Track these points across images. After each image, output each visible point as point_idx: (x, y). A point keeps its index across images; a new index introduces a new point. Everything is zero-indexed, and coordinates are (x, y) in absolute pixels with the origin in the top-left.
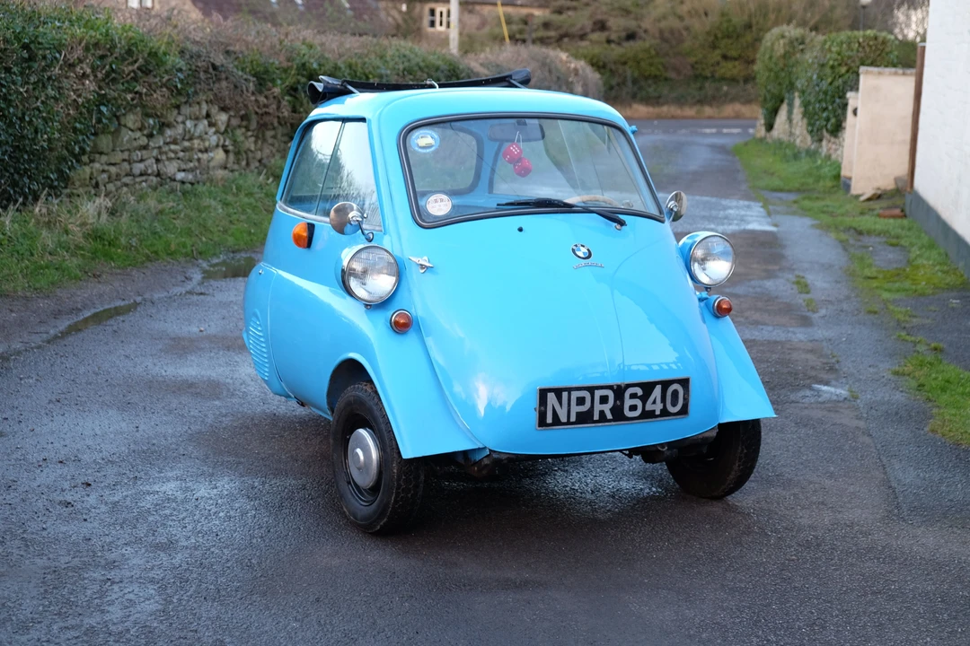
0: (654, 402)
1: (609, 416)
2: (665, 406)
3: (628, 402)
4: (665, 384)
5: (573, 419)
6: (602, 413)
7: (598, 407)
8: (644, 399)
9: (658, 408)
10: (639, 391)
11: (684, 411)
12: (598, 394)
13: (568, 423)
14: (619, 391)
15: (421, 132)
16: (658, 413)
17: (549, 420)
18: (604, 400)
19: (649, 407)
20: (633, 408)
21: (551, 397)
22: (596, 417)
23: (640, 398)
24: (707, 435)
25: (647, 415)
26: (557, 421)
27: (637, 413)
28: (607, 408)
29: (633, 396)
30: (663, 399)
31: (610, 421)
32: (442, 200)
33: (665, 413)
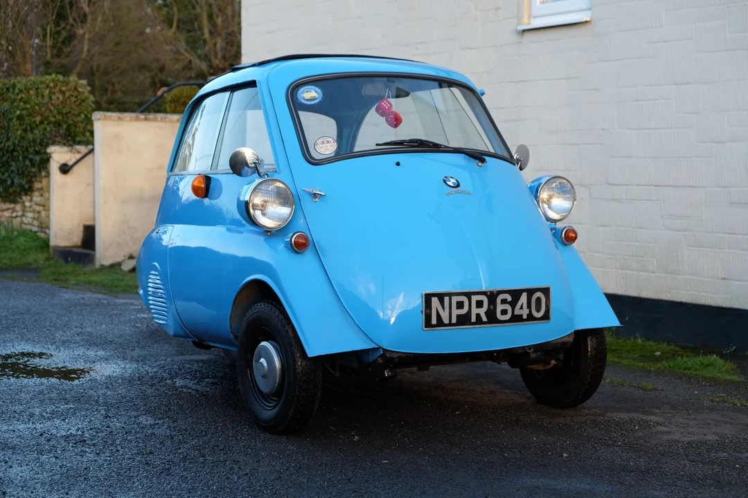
0: (521, 308)
1: (484, 319)
2: (530, 311)
3: (500, 307)
4: (531, 292)
5: (454, 321)
6: (478, 316)
7: (475, 311)
8: (513, 304)
9: (525, 312)
10: (509, 298)
11: (546, 317)
12: (475, 298)
13: (450, 324)
14: (492, 296)
15: (306, 87)
16: (525, 317)
17: (434, 321)
18: (479, 304)
19: (517, 312)
20: (504, 312)
21: (435, 301)
22: (474, 319)
23: (510, 303)
24: (565, 340)
25: (516, 319)
26: (440, 323)
27: (507, 317)
28: (482, 311)
29: (504, 301)
30: (529, 306)
31: (485, 323)
32: (328, 142)
33: (531, 318)
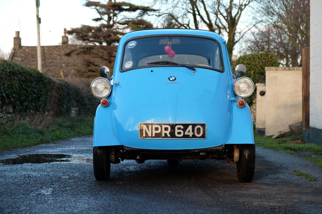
0: (189, 132)
1: (169, 135)
2: (194, 134)
3: (177, 131)
4: (194, 126)
5: (154, 135)
6: (165, 134)
7: (164, 132)
8: (184, 130)
9: (191, 134)
10: (182, 127)
11: (203, 136)
12: (164, 127)
13: (152, 137)
14: (173, 126)
15: (132, 42)
16: (191, 136)
17: (144, 135)
18: (166, 129)
19: (186, 133)
20: (179, 133)
21: (145, 126)
22: (163, 135)
23: (182, 129)
25: (185, 136)
26: (147, 136)
27: (181, 135)
28: (168, 132)
29: (179, 129)
30: (193, 131)
31: (169, 137)
32: (130, 63)
33: (194, 136)
